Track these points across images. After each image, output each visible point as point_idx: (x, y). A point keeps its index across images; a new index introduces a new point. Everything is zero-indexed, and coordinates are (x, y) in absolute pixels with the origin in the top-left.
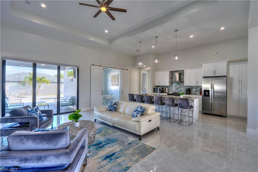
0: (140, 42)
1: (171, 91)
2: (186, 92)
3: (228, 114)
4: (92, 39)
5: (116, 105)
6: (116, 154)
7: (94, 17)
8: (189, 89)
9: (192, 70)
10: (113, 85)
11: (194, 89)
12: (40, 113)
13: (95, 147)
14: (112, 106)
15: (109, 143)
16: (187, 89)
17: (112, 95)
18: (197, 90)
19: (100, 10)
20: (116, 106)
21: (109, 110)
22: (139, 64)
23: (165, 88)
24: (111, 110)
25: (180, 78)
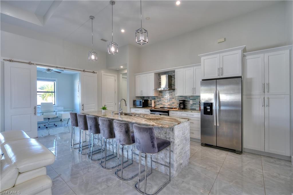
1: (158, 104)
2: (178, 105)
3: (245, 146)
8: (184, 101)
9: (186, 69)
11: (191, 101)
16: (180, 102)
18: (195, 102)
23: (151, 101)
25: (172, 84)
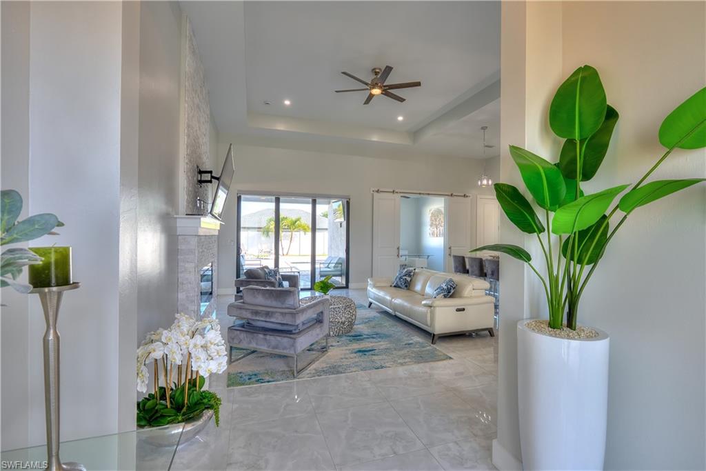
0: (484, 128)
4: (375, 138)
5: (410, 276)
6: (376, 351)
7: (365, 103)
10: (433, 234)
12: (279, 279)
13: (349, 338)
14: (401, 278)
15: (373, 338)
17: (428, 258)
19: (371, 94)
20: (409, 279)
21: (395, 286)
22: (479, 183)
24: (399, 287)
